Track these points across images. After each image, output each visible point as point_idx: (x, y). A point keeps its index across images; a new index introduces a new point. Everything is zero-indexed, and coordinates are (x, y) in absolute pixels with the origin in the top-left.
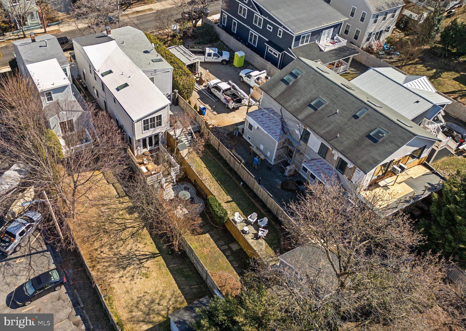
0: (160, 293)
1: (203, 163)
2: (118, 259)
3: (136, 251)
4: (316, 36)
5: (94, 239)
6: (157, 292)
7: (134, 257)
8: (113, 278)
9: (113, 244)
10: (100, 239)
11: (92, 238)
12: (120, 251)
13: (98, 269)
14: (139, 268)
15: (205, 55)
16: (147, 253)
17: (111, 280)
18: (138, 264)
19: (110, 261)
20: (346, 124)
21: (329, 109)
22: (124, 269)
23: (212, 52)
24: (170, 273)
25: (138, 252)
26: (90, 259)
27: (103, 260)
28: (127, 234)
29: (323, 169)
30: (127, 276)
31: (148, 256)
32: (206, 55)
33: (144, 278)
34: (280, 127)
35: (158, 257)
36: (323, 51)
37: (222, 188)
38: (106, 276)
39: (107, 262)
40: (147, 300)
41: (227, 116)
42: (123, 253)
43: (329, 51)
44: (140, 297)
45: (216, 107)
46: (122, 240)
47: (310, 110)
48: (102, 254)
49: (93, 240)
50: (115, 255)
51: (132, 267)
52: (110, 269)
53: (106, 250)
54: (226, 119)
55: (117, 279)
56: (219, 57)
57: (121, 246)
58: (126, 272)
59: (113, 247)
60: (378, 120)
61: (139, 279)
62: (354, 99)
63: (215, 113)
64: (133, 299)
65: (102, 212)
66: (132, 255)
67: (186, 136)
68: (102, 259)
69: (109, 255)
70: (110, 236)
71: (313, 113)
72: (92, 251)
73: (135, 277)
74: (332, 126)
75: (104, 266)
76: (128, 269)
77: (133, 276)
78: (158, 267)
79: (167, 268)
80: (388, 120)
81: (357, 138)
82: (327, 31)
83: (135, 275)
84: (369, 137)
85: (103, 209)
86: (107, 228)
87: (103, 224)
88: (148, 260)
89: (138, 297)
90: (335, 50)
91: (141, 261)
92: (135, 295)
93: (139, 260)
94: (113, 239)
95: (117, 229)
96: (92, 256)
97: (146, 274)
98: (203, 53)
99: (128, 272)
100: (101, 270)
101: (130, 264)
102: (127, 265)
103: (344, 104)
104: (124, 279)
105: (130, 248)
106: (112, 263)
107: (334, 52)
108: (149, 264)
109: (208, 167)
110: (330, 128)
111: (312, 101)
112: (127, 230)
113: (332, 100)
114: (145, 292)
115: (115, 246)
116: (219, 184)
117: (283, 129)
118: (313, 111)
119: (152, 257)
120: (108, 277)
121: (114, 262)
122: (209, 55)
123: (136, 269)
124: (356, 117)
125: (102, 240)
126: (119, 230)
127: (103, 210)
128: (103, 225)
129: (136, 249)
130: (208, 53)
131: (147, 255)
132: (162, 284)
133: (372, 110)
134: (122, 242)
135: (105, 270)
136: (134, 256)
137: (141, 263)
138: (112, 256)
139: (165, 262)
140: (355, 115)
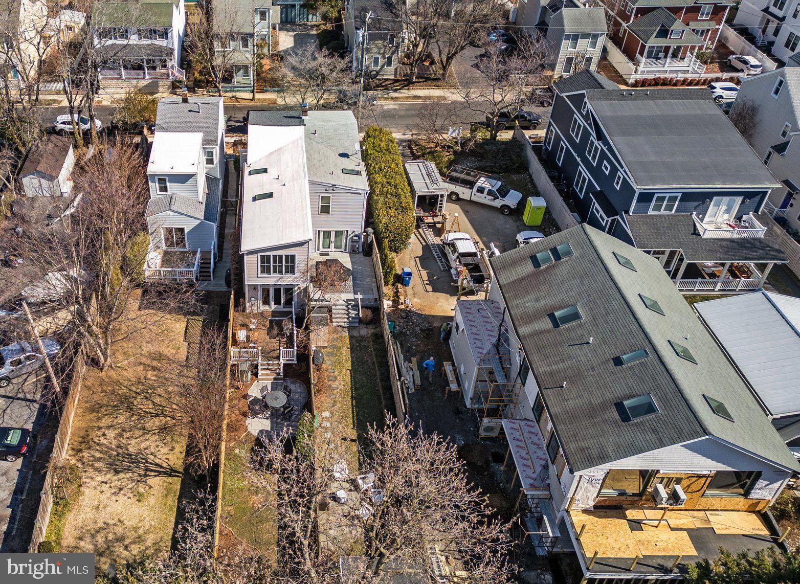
0: (141, 532)
1: (350, 362)
2: (118, 455)
3: (152, 454)
4: (696, 204)
5: (108, 412)
6: (136, 529)
7: (142, 463)
8: (92, 478)
9: (127, 429)
10: (115, 416)
11: (106, 410)
12: (129, 444)
13: (83, 457)
14: (138, 481)
15: (472, 188)
16: (165, 465)
17: (87, 480)
18: (140, 475)
19: (106, 453)
20: (593, 369)
21: (580, 332)
22: (117, 472)
23: (488, 186)
24: (175, 509)
25: (152, 457)
26: (83, 438)
27: (98, 448)
28: (157, 423)
29: (529, 442)
30: (112, 485)
31: (161, 470)
32: (475, 189)
33: (134, 500)
34: (494, 340)
35: (176, 478)
36: (700, 235)
37: (353, 412)
38: (85, 471)
39: (101, 452)
40: (115, 533)
41: (447, 300)
42: (131, 450)
43: (715, 239)
44: (108, 524)
45: (438, 279)
46: (144, 429)
47: (547, 324)
48: (102, 438)
49: (105, 413)
50: (119, 447)
51: (129, 475)
52: (97, 465)
53: (111, 434)
54: (440, 304)
55: (96, 483)
56: (497, 198)
57: (136, 438)
58: (116, 478)
59: (124, 434)
60: (654, 380)
61: (125, 498)
62: (635, 327)
63: (429, 288)
64: (96, 522)
65: (146, 378)
66: (142, 458)
67: (349, 309)
68: (98, 445)
69: (111, 443)
70: (132, 416)
71: (549, 331)
72: (92, 428)
73: (122, 492)
74: (567, 364)
75: (93, 456)
76: (121, 475)
77: (121, 489)
78: (165, 492)
79: (176, 501)
80: (673, 386)
81: (596, 400)
82: (726, 199)
83: (125, 489)
84: (619, 406)
85: (150, 374)
86: (135, 403)
87: (134, 395)
88: (158, 475)
89: (105, 523)
90: (731, 240)
91: (148, 473)
92: (103, 517)
93: (147, 469)
94: (132, 423)
95: (148, 410)
96: (88, 435)
97: (141, 495)
98: (470, 184)
99: (119, 480)
100: (85, 460)
101: (129, 469)
102: (125, 469)
103: (611, 331)
104: (105, 487)
105: (145, 446)
106: (106, 457)
107: (724, 243)
108: (156, 482)
109: (354, 371)
110: (561, 366)
111: (560, 308)
112: (161, 418)
113: (594, 319)
114: (119, 521)
115: (128, 434)
116: (352, 404)
117: (497, 346)
118: (550, 325)
119: (167, 474)
120: (87, 474)
121: (110, 457)
122: (481, 190)
123: (133, 481)
124: (618, 361)
125: (117, 417)
126: (150, 413)
127: (149, 376)
128: (133, 397)
129: (153, 451)
130: (479, 187)
131: (161, 467)
132: (152, 520)
133: (656, 357)
134: (141, 433)
135: (90, 463)
136: (143, 461)
137: (146, 475)
138: (113, 447)
139: (181, 489)
140: (619, 357)
